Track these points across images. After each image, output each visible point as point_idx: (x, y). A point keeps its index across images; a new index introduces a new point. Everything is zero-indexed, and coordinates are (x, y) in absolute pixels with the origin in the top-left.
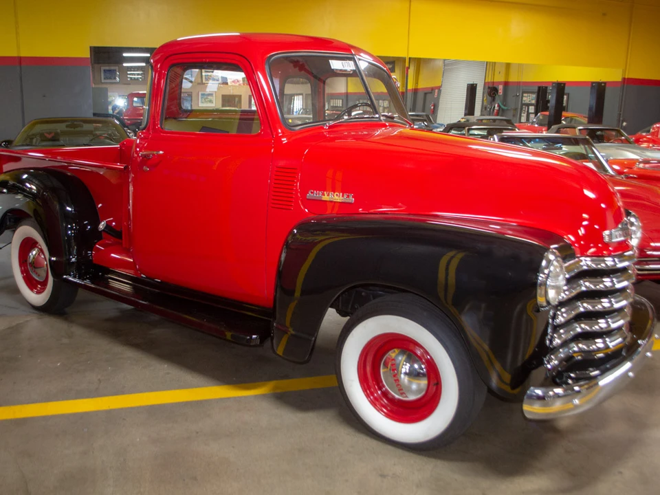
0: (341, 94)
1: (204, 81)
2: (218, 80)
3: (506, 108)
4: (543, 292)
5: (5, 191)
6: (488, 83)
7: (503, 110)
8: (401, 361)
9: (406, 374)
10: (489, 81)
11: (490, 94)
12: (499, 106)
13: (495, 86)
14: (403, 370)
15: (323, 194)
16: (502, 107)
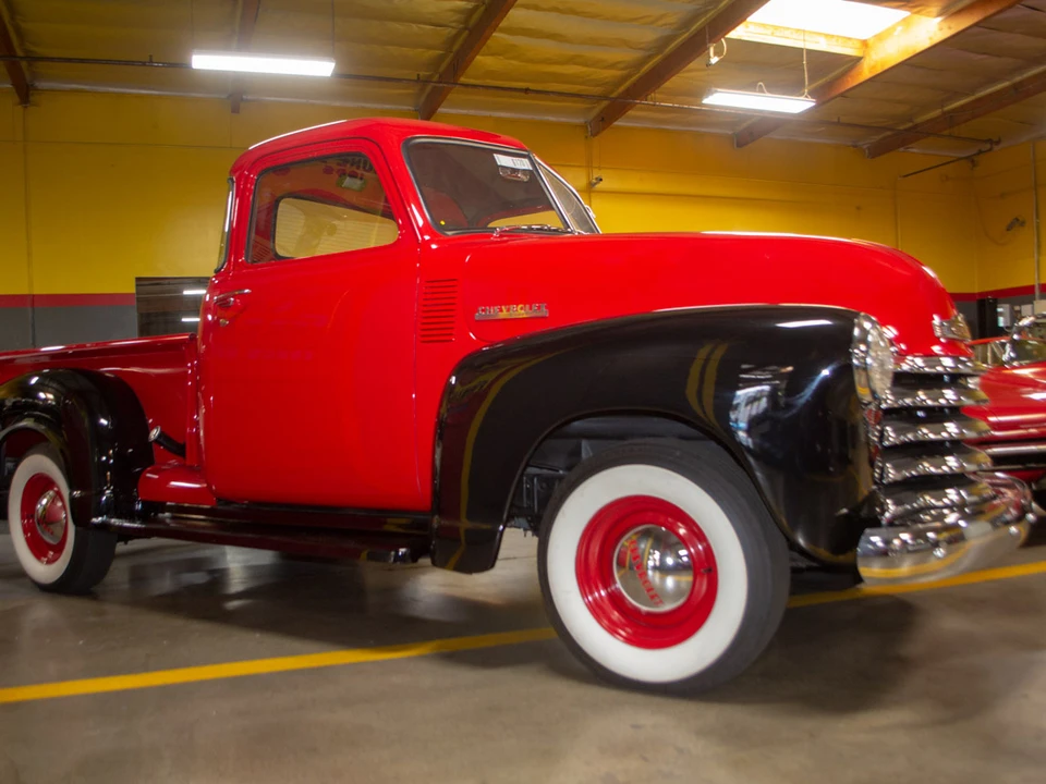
4: (863, 380)
8: (644, 550)
9: (655, 568)
14: (651, 563)
15: (501, 310)
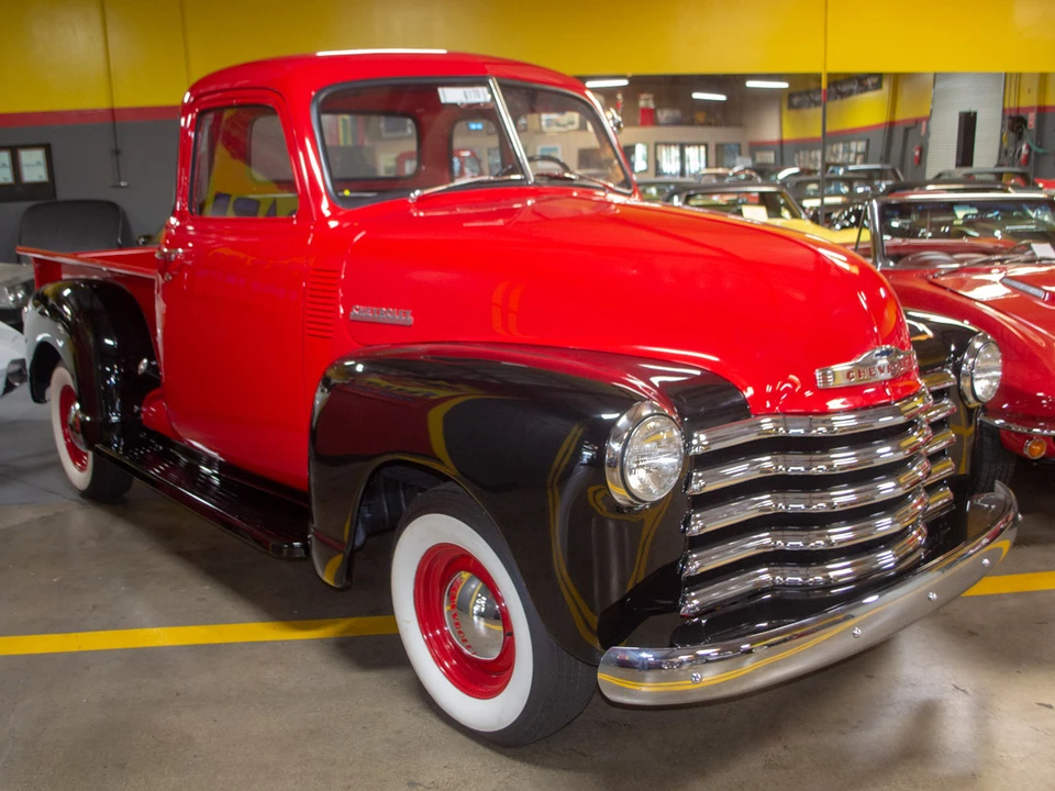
0: (772, 143)
3: (1041, 151)
6: (1010, 109)
7: (1037, 154)
10: (1012, 105)
11: (1011, 129)
12: (1029, 148)
13: (1021, 114)
16: (1034, 148)
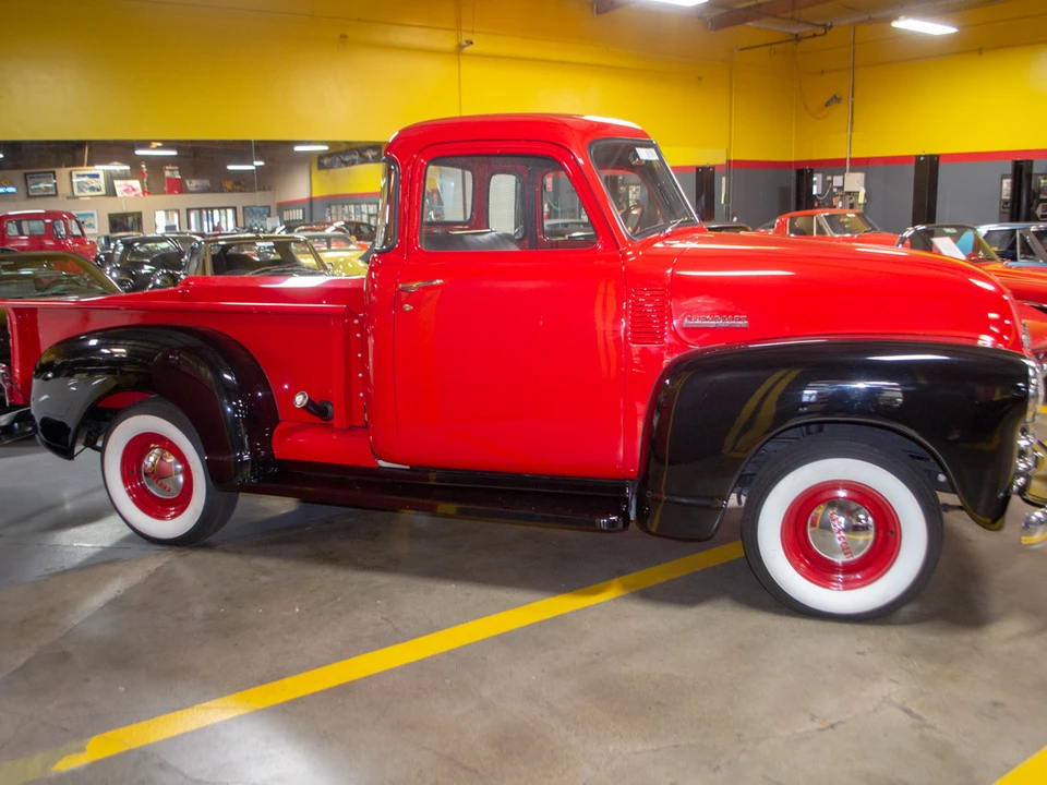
1: (76, 193)
2: (99, 190)
5: (50, 375)
9: (841, 530)
15: (706, 320)
16: (554, 207)
